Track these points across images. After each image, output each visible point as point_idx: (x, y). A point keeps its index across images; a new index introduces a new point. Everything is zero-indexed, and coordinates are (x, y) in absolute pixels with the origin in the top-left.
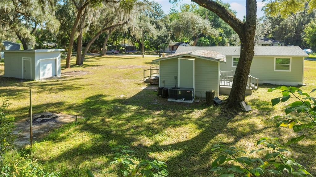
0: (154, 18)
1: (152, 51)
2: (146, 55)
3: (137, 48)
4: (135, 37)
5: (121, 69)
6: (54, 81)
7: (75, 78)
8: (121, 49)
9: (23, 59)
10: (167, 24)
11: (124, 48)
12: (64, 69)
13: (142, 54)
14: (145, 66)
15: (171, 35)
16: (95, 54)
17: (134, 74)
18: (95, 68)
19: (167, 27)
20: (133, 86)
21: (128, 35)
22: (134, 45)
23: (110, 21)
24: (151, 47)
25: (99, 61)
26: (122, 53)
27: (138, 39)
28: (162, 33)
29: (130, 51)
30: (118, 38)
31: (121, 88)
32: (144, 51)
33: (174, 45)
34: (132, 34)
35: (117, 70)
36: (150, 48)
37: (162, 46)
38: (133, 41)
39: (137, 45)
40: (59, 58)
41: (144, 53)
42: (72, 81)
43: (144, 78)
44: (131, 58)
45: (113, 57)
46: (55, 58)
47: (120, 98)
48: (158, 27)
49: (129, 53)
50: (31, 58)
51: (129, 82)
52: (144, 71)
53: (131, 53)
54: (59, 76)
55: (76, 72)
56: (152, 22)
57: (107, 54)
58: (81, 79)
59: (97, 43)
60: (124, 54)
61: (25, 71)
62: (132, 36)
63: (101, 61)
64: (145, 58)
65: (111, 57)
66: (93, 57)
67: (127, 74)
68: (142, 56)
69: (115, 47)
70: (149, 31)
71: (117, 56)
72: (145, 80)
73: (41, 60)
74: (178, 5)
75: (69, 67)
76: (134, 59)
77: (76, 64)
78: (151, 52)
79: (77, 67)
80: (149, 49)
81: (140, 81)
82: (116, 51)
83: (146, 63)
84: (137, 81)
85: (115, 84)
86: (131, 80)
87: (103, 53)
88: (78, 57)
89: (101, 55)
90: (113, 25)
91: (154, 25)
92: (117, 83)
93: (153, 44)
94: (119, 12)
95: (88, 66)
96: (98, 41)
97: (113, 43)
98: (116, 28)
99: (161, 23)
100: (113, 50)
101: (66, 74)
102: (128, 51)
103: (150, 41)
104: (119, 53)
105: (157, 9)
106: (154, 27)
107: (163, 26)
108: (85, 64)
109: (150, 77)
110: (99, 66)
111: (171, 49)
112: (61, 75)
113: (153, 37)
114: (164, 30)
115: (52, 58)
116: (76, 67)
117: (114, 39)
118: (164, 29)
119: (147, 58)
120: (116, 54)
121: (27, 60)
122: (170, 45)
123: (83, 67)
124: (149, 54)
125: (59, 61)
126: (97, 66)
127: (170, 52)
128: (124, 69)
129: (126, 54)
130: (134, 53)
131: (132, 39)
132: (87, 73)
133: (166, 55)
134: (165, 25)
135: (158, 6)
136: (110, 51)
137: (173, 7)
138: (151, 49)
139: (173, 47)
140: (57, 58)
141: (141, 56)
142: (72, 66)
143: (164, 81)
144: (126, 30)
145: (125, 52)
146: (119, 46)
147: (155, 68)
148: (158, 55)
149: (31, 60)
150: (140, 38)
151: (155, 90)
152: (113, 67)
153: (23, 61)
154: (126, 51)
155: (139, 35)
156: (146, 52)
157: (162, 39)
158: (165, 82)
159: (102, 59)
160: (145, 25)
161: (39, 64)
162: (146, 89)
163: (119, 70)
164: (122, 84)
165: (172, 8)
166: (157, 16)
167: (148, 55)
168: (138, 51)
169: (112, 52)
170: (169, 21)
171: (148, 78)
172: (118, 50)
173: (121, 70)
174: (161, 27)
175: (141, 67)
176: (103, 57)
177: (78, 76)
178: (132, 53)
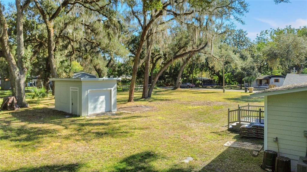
0: (237, 47)
1: (234, 85)
2: (227, 89)
3: (216, 82)
4: (214, 68)
5: (195, 105)
6: (104, 119)
7: (132, 115)
8: (198, 82)
9: (71, 89)
10: (253, 54)
11: (201, 82)
12: (125, 103)
13: (222, 88)
14: (228, 103)
15: (258, 67)
16: (170, 87)
17: (212, 113)
18: (163, 102)
19: (253, 56)
20: (209, 136)
21: (205, 67)
22: (212, 78)
23: (183, 47)
24: (233, 81)
25: (171, 95)
26: (198, 86)
27: (218, 71)
28: (247, 64)
29: (208, 84)
30: (194, 71)
31: (190, 138)
32: (225, 85)
33: (262, 78)
34: (210, 65)
35: (188, 107)
36: (231, 82)
37: (248, 79)
38: (212, 74)
39: (216, 78)
40: (114, 90)
41: (225, 87)
42: (125, 120)
43: (229, 123)
44: (208, 93)
45: (188, 91)
46: (109, 89)
47: (184, 167)
48: (243, 57)
49: (207, 87)
50: (78, 88)
51: (204, 128)
52: (229, 111)
53: (209, 87)
54: (114, 111)
55: (137, 107)
56: (235, 52)
57: (181, 87)
58: (138, 117)
59: (172, 75)
60: (200, 88)
61: (73, 104)
62: (211, 67)
63: (173, 95)
64: (226, 93)
65: (185, 91)
66: (165, 91)
67: (201, 114)
68: (223, 90)
69: (191, 80)
70: (232, 60)
71: (193, 90)
72: (230, 126)
73: (90, 91)
74: (267, 32)
75: (132, 100)
76: (212, 93)
77: (142, 98)
78: (233, 87)
79: (143, 101)
80: (231, 84)
81: (221, 127)
82: (191, 84)
83: (229, 99)
84: (217, 126)
85: (181, 131)
86: (207, 125)
87: (177, 86)
88: (145, 89)
89: (175, 88)
90: (186, 51)
91: (238, 54)
92: (184, 128)
93: (235, 77)
94: (193, 29)
95: (156, 100)
96: (173, 74)
97: (189, 76)
98: (192, 59)
99: (246, 52)
100: (188, 84)
101: (123, 110)
102: (206, 84)
103: (232, 73)
104: (195, 86)
105: (241, 37)
106: (238, 56)
107: (249, 56)
108: (153, 98)
109: (238, 122)
110: (169, 100)
111: (258, 83)
112: (117, 111)
113: (236, 68)
114: (250, 61)
115: (105, 89)
116: (141, 101)
117: (191, 72)
118: (250, 59)
119: (230, 93)
120: (192, 87)
121: (75, 90)
122: (258, 78)
123: (150, 101)
124: (231, 89)
125: (115, 93)
126: (166, 100)
127: (258, 86)
128: (198, 106)
129: (203, 87)
130: (212, 87)
131: (210, 72)
132: (149, 109)
133: (254, 90)
134: (251, 55)
135: (242, 33)
136: (185, 85)
137: (261, 35)
138: (233, 83)
139: (261, 81)
140: (112, 89)
141: (221, 90)
142: (136, 100)
143: (277, 138)
144: (204, 61)
145: (202, 86)
146: (195, 80)
147: (246, 108)
148: (243, 89)
149: (78, 91)
150: (220, 69)
151: (252, 151)
152: (184, 103)
153: (71, 91)
154: (204, 84)
155: (218, 66)
156: (226, 86)
157: (248, 71)
158: (279, 141)
159: (175, 93)
160: (226, 54)
161: (88, 95)
162: (234, 148)
163: (191, 107)
164: (193, 131)
165: (259, 36)
166: (241, 45)
167: (229, 89)
168: (217, 85)
169: (188, 86)
170: (256, 50)
171: (235, 124)
172: (195, 84)
173: (194, 107)
174: (246, 57)
175: (222, 104)
176: (176, 90)
177: (137, 113)
178: (211, 87)
